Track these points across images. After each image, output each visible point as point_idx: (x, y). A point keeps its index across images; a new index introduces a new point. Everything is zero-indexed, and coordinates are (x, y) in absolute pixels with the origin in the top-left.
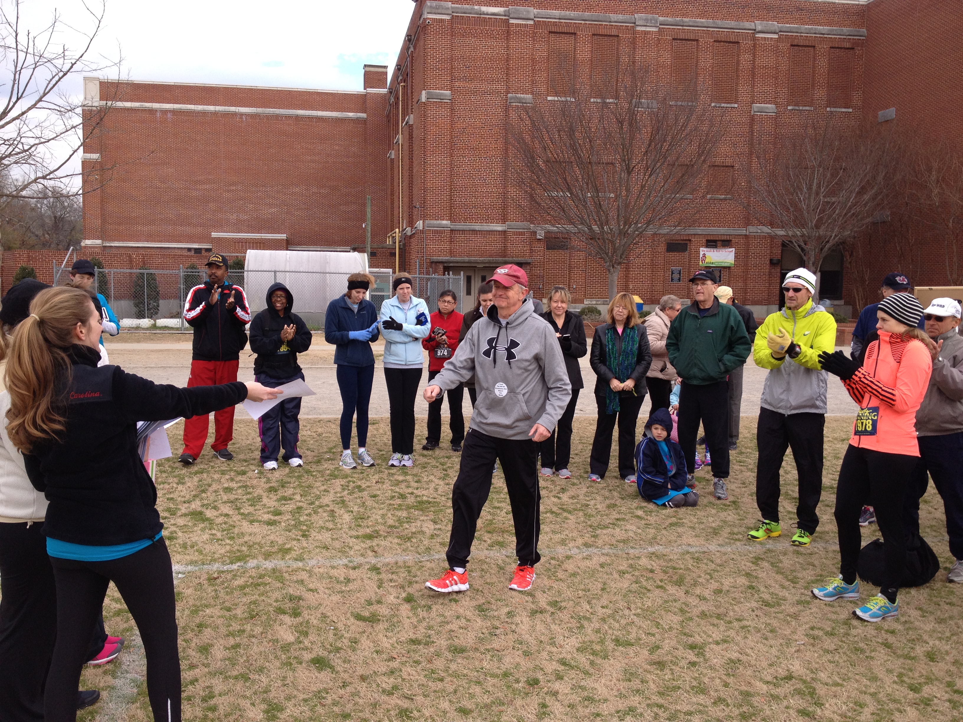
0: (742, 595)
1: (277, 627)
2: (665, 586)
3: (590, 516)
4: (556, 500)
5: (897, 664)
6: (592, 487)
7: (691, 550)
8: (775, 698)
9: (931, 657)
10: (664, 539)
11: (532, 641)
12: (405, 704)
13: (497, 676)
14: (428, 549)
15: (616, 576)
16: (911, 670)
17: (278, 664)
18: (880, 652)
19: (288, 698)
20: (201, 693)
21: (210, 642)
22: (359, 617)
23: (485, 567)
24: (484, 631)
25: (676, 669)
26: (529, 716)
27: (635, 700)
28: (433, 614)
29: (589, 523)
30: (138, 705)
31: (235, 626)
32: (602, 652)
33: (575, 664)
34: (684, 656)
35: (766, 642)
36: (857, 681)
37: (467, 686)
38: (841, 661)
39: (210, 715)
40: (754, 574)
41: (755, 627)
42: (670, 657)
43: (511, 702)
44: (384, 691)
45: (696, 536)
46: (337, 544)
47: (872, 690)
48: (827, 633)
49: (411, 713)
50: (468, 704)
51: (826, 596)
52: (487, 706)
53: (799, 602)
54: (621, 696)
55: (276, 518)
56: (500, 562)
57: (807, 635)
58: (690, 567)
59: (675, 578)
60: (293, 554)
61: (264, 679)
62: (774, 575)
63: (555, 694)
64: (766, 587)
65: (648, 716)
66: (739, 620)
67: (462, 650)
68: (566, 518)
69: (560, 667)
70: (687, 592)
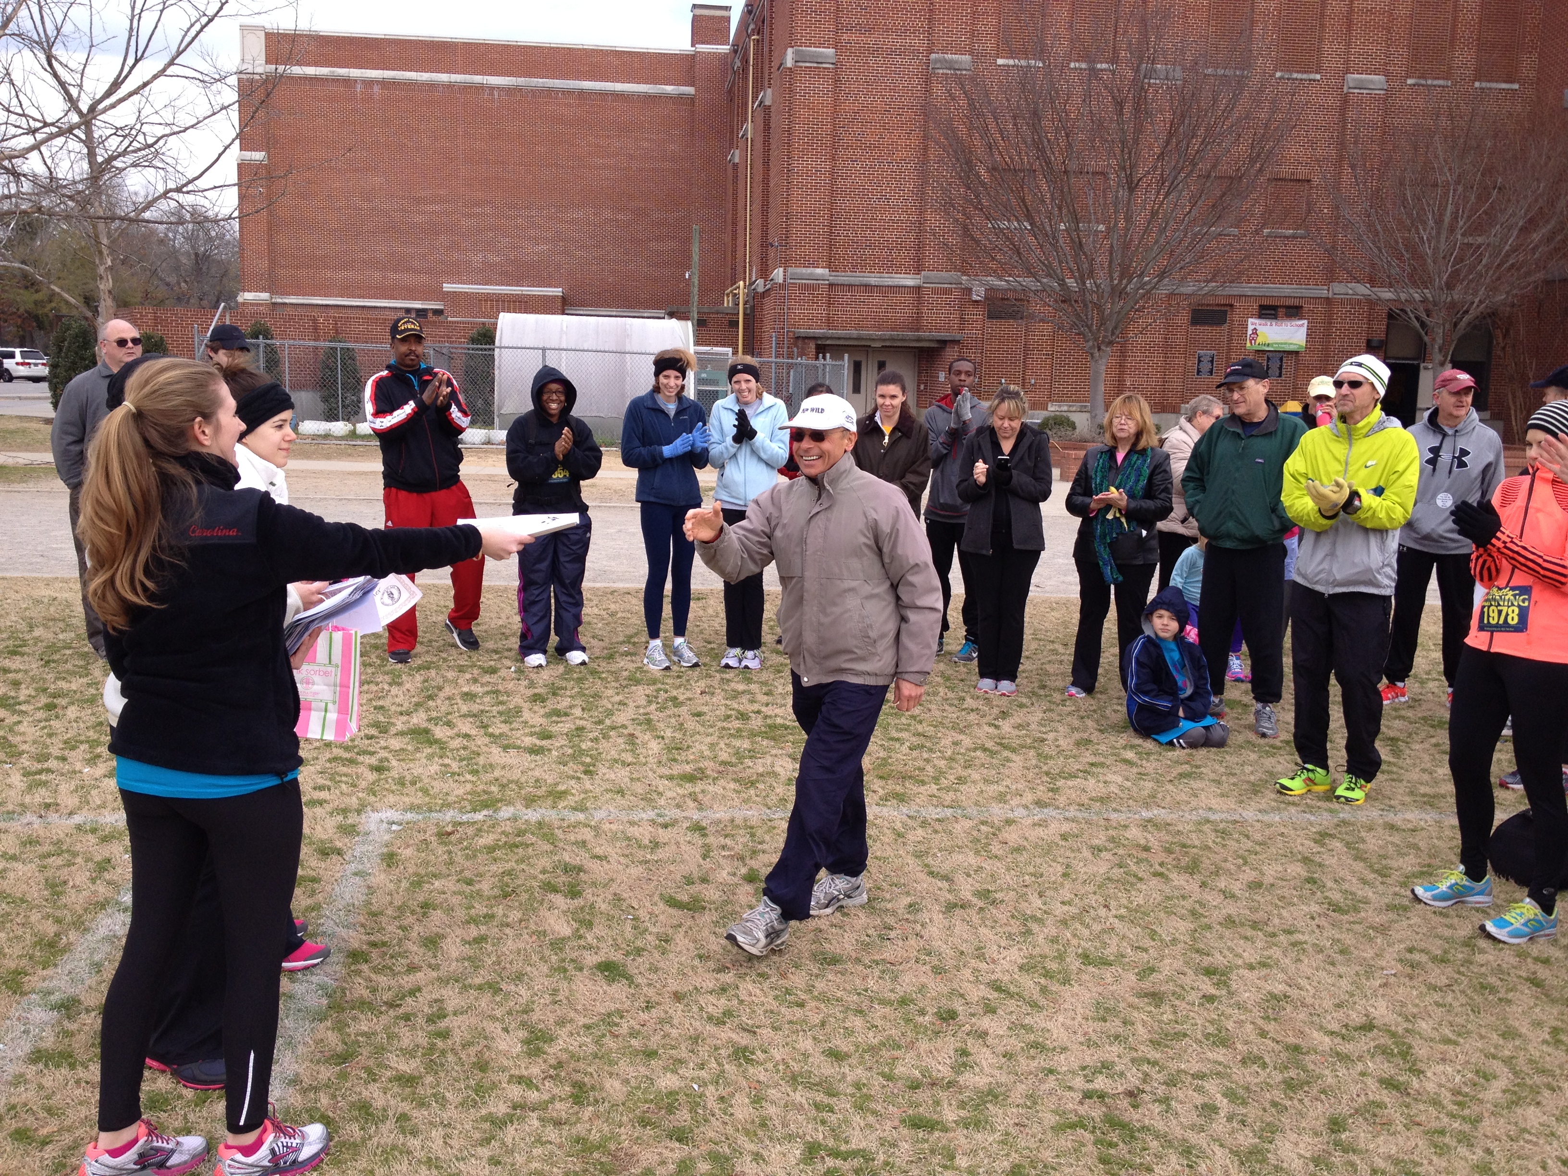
0: (1295, 893)
1: (543, 912)
2: (1166, 872)
3: (1048, 757)
4: (991, 730)
5: (1550, 1014)
6: (1051, 710)
7: (1213, 817)
8: (1344, 1058)
10: (1168, 798)
11: (946, 949)
12: (744, 1040)
13: (890, 1003)
15: (1087, 853)
17: (545, 969)
18: (1522, 993)
19: (562, 1022)
20: (426, 1009)
21: (441, 931)
22: (672, 903)
24: (870, 932)
25: (1182, 1005)
26: (940, 1068)
27: (1111, 1052)
29: (1045, 768)
30: (329, 1024)
31: (480, 909)
32: (1060, 972)
33: (1016, 990)
34: (1195, 985)
35: (1332, 968)
36: (1482, 1037)
37: (842, 1016)
38: (1456, 1004)
39: (440, 1043)
40: (1317, 859)
41: (1314, 945)
42: (1171, 986)
43: (911, 1045)
44: (710, 1018)
45: (1222, 795)
46: (639, 788)
47: (1507, 1053)
48: (1434, 959)
49: (753, 1053)
50: (843, 1045)
51: (1435, 898)
52: (872, 1049)
53: (1390, 908)
54: (1090, 1043)
55: (544, 743)
56: (898, 826)
57: (1401, 960)
58: (1210, 844)
59: (1184, 861)
60: (571, 800)
61: (523, 992)
62: (1351, 862)
63: (982, 1035)
64: (1336, 881)
65: (1133, 1079)
66: (1289, 932)
67: (834, 961)
68: (1008, 760)
69: (992, 995)
70: (1204, 885)
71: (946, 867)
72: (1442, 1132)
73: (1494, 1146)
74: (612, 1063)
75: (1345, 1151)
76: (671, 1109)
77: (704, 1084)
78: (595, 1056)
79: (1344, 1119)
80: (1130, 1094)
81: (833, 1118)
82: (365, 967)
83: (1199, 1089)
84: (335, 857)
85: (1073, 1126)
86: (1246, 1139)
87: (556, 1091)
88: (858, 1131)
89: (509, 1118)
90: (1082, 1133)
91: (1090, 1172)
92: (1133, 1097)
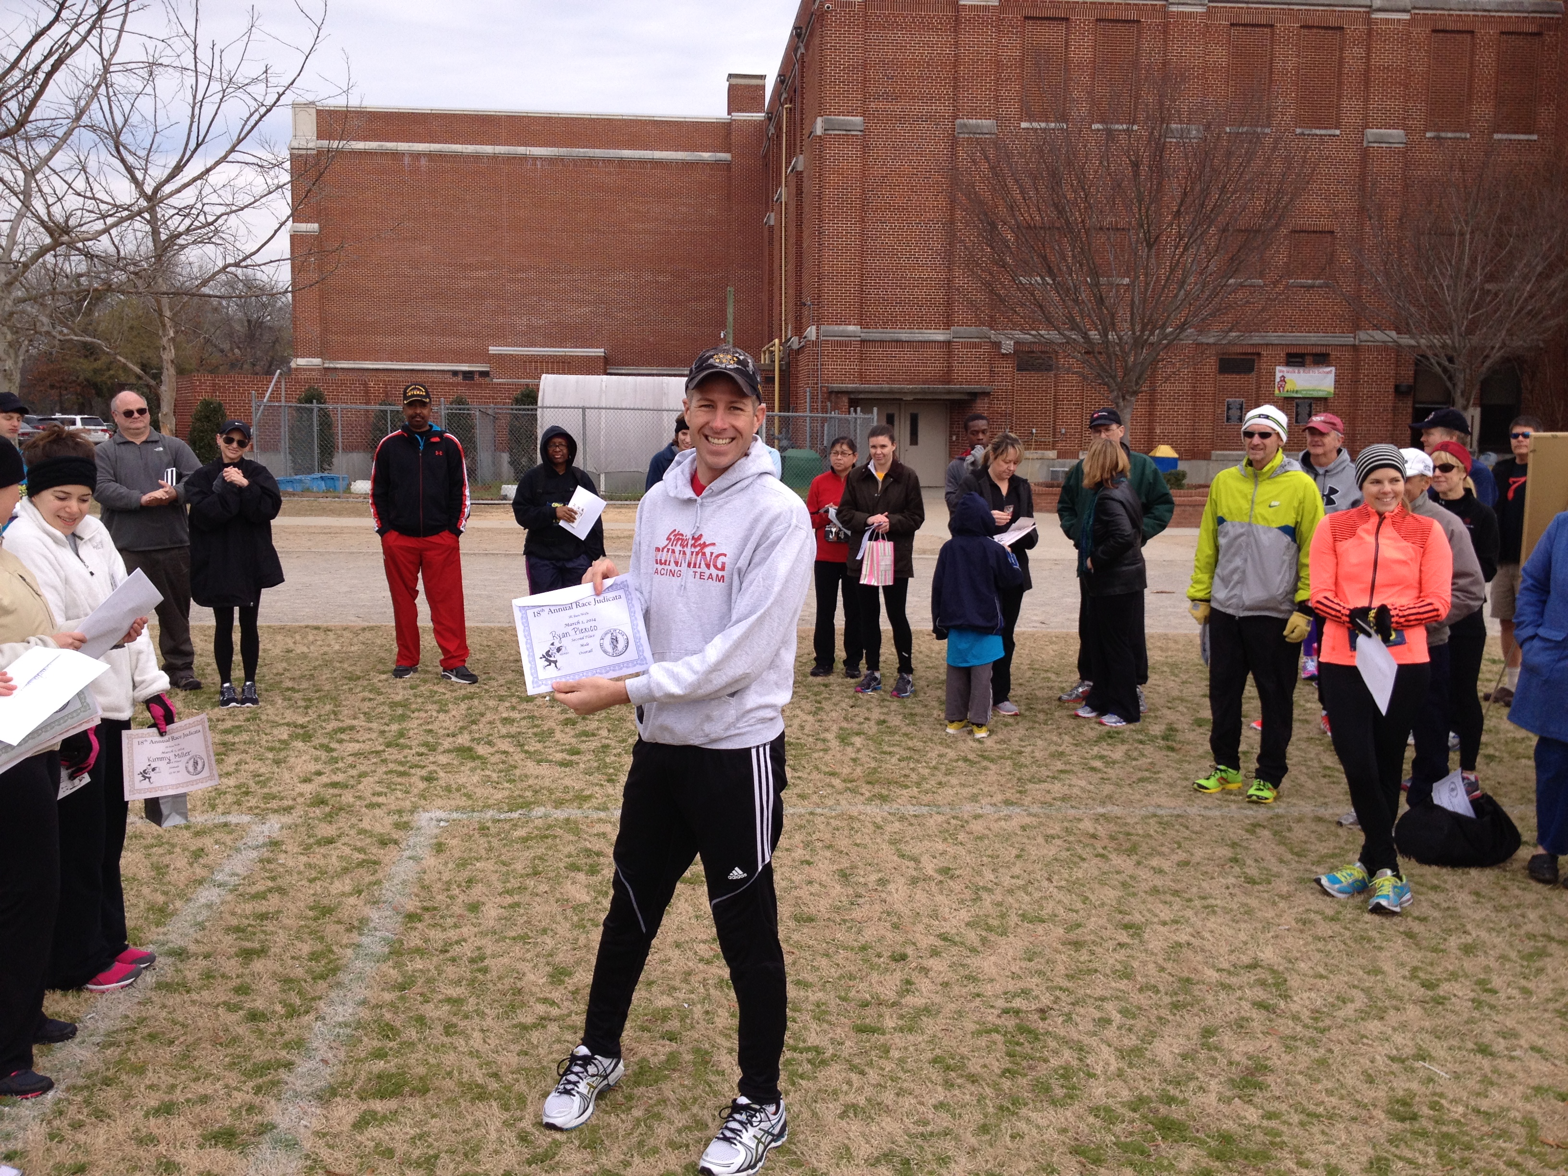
0: (1217, 869)
1: (568, 885)
2: (1107, 854)
3: (1021, 766)
5: (1414, 957)
6: (1033, 728)
7: (1160, 812)
8: (1227, 988)
9: (1468, 950)
10: (1124, 797)
11: (905, 911)
13: (852, 949)
15: (1040, 840)
16: (1432, 964)
19: (578, 963)
20: (470, 954)
21: (481, 899)
23: (856, 825)
24: (842, 899)
25: (1098, 950)
26: (887, 993)
27: (1032, 982)
29: (1018, 775)
30: (391, 964)
31: (514, 883)
32: (999, 927)
33: (960, 940)
34: (1113, 936)
35: (1234, 924)
36: (1350, 973)
37: (810, 957)
38: (1334, 950)
40: (1245, 844)
41: (1224, 907)
42: (1093, 937)
43: (865, 978)
45: (1175, 796)
47: (1367, 984)
48: (1325, 917)
50: (809, 976)
52: (833, 981)
53: (1299, 880)
54: (1014, 976)
55: (573, 758)
56: (879, 820)
57: (1297, 919)
58: (1152, 832)
59: (1128, 845)
60: (594, 802)
61: (548, 941)
62: (1273, 846)
63: (925, 971)
64: (1256, 861)
65: (1046, 1000)
66: (1204, 898)
67: (811, 919)
68: (986, 768)
69: (939, 943)
70: (1139, 863)
71: (916, 851)
72: (1294, 1038)
73: (1336, 1049)
75: (1209, 1049)
76: (664, 1019)
77: (692, 1004)
79: (1216, 1030)
80: (1042, 1011)
82: (419, 925)
83: (1098, 1008)
84: (392, 845)
85: (988, 1032)
86: (1130, 1041)
87: (574, 1008)
88: (814, 1034)
89: (535, 1026)
90: (995, 1036)
91: (997, 1062)
92: (1043, 1012)
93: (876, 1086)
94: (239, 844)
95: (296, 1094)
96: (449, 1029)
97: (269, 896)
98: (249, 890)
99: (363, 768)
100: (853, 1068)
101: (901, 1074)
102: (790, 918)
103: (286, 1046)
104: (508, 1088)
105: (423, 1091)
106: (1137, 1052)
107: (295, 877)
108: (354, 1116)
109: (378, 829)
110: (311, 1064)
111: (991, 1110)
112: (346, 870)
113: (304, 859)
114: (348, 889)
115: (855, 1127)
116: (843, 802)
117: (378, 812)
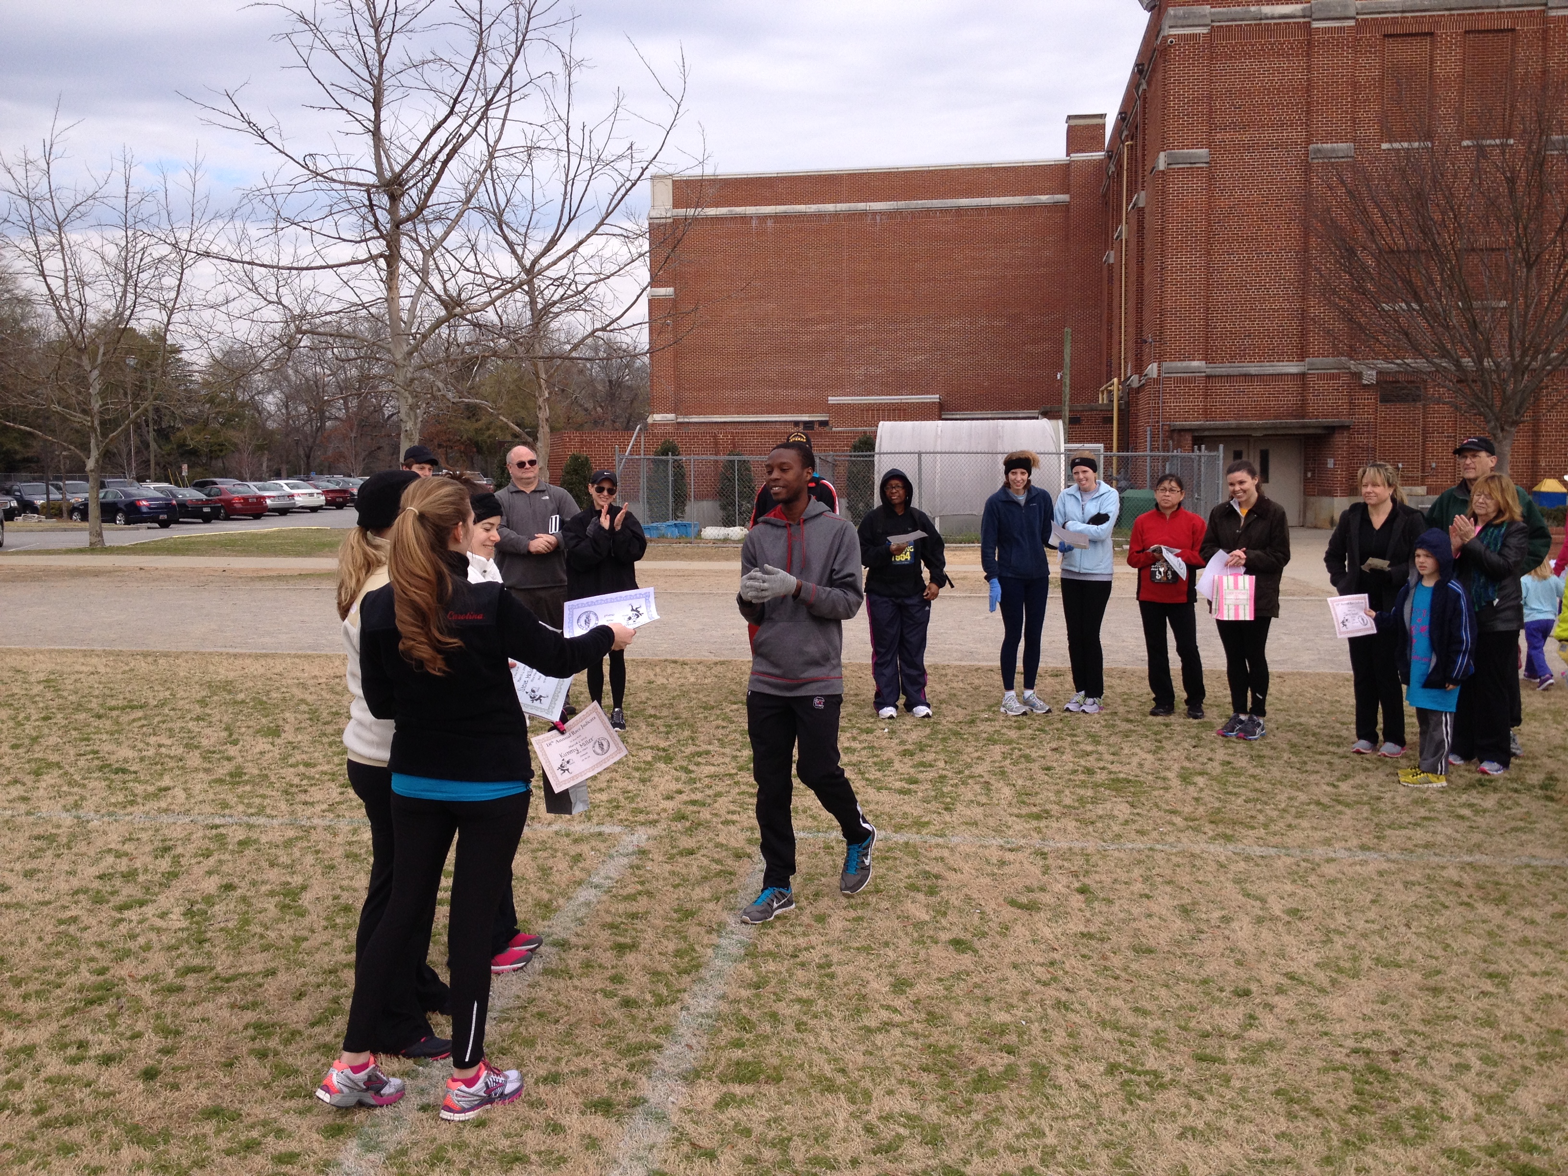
1: (908, 904)
2: (1473, 903)
3: (1380, 812)
4: (1329, 789)
7: (1534, 863)
10: (1494, 847)
11: (1250, 948)
12: (1064, 996)
13: (1193, 982)
14: (1119, 836)
15: (1399, 886)
17: (908, 941)
19: (919, 975)
20: (817, 960)
22: (1013, 903)
23: (1198, 863)
24: (1183, 933)
25: (1458, 997)
26: (1230, 1025)
27: (1385, 1024)
28: (1115, 908)
29: (1376, 820)
30: (746, 964)
32: (1351, 970)
33: (1307, 979)
34: (1476, 984)
37: (1150, 987)
39: (828, 981)
42: (1453, 984)
43: (1207, 1009)
44: (1039, 981)
45: (1550, 846)
46: (991, 822)
49: (1071, 1005)
50: (1148, 1006)
52: (1172, 1010)
54: (1365, 1018)
55: (912, 786)
56: (1222, 859)
58: (1524, 882)
59: (1497, 895)
60: (932, 829)
61: (890, 953)
63: (1269, 1007)
65: (1399, 1042)
67: (1150, 951)
68: (1340, 813)
69: (1284, 981)
70: (1508, 913)
71: (1262, 891)
74: (958, 1003)
76: (1002, 1033)
77: (1030, 1021)
78: (946, 997)
81: (1134, 1050)
82: (771, 931)
83: (1456, 1053)
84: (746, 859)
85: (1335, 1069)
86: (1490, 1088)
87: (915, 1016)
88: (1152, 1059)
89: (879, 1030)
90: (1342, 1073)
91: (1344, 1098)
92: (1395, 1055)
93: (1214, 1112)
94: (612, 851)
95: (665, 1073)
96: (800, 1026)
97: (639, 898)
98: (621, 892)
99: (718, 789)
100: (1191, 1093)
101: (1241, 1103)
102: (1128, 948)
103: (655, 1030)
104: (855, 1083)
105: (778, 1080)
106: (1497, 1099)
107: (661, 882)
108: (715, 1097)
109: (733, 843)
110: (677, 1048)
111: (1335, 1143)
112: (705, 879)
113: (668, 867)
114: (707, 895)
115: (1193, 1149)
116: (1185, 840)
117: (732, 828)
